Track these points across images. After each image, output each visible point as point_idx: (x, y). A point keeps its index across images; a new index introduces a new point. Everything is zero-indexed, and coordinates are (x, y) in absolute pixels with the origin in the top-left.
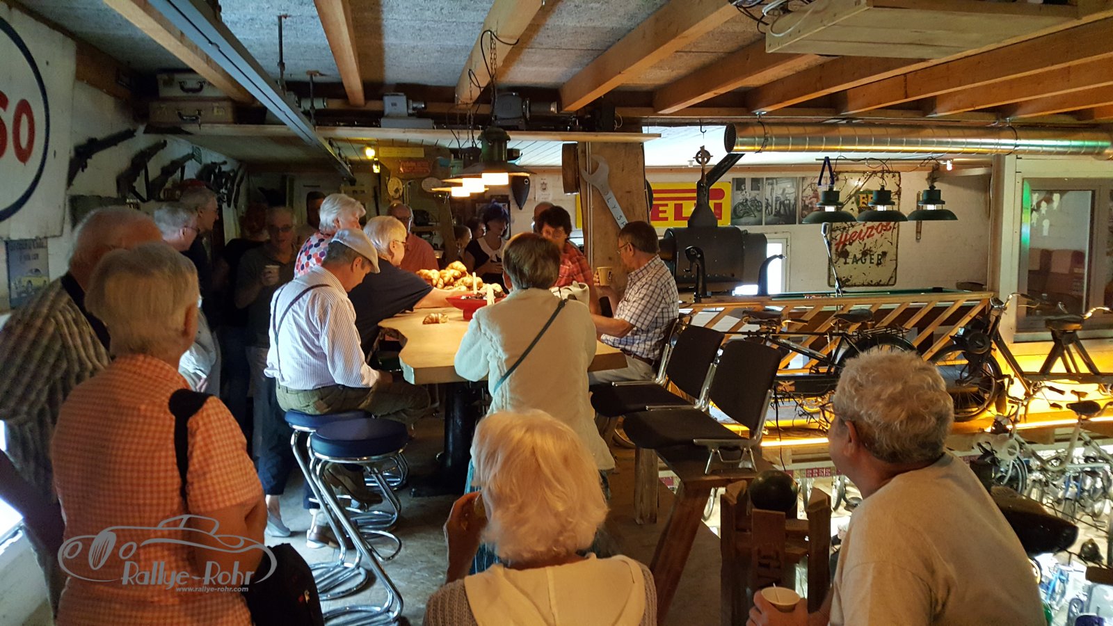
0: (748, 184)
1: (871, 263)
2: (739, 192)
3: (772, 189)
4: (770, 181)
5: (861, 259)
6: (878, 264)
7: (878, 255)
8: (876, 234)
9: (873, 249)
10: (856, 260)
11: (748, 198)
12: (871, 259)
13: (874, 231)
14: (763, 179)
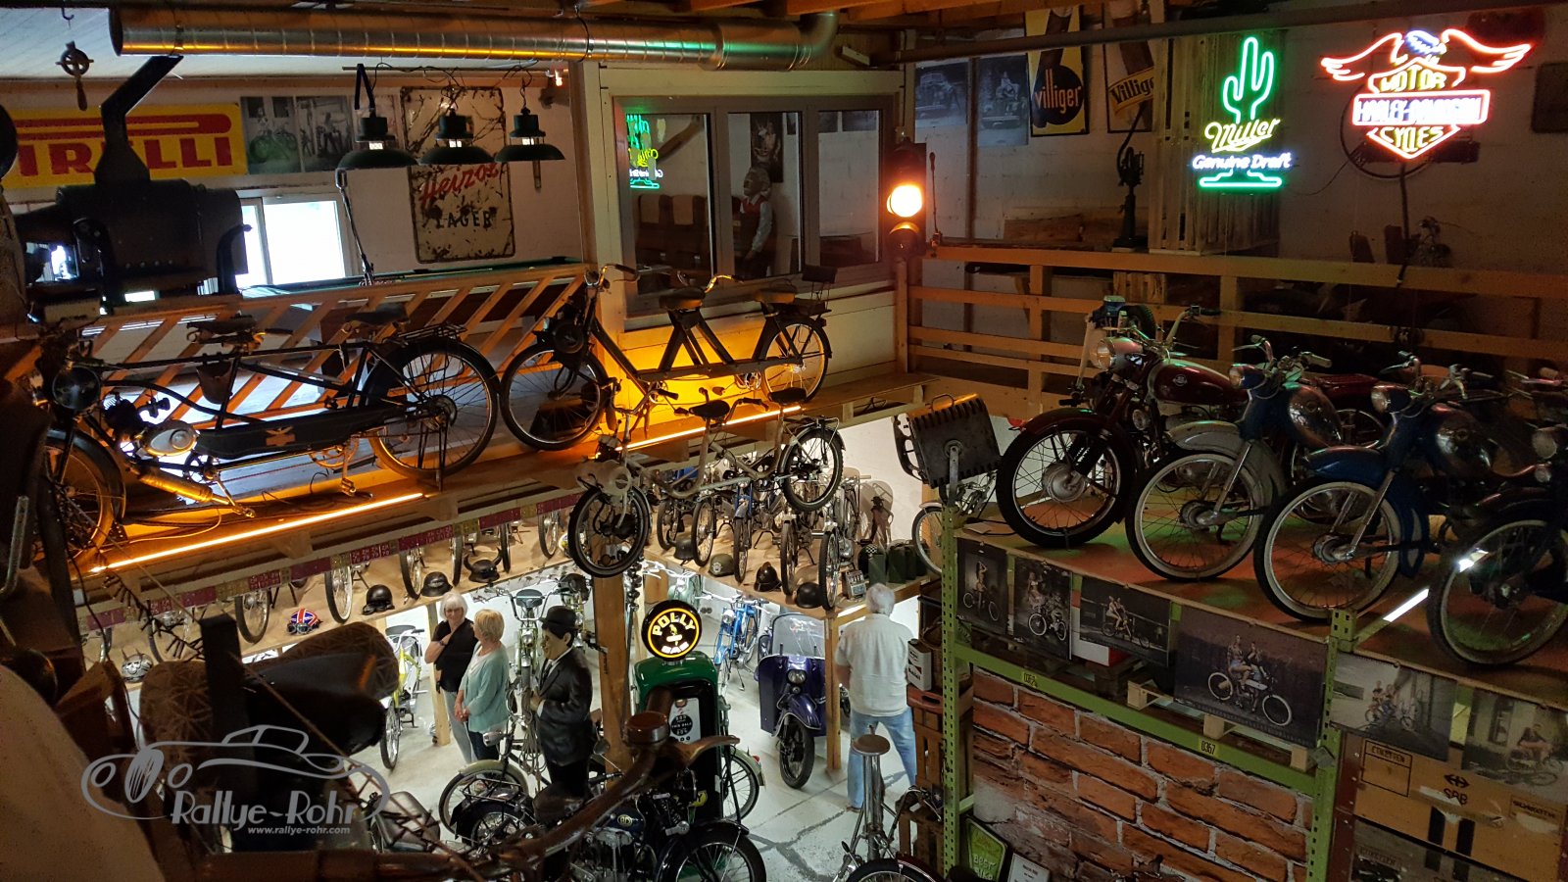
0: (269, 108)
1: (476, 225)
2: (255, 120)
3: (310, 115)
4: (304, 102)
5: (460, 219)
6: (487, 226)
7: (485, 213)
8: (477, 181)
9: (476, 204)
10: (453, 222)
11: (271, 128)
12: (475, 219)
13: (474, 178)
14: (291, 98)
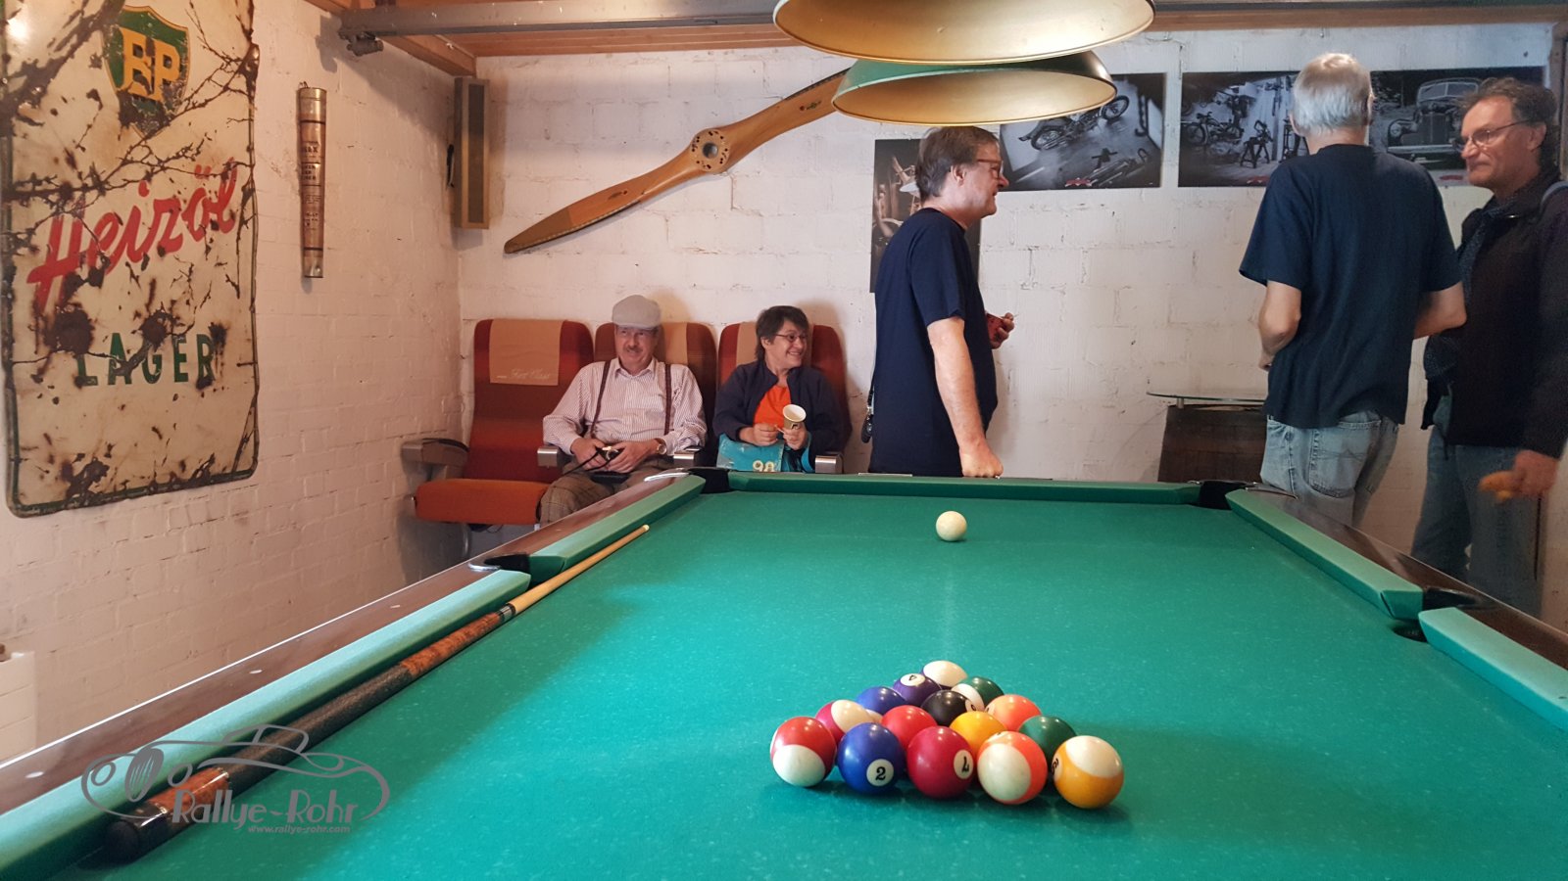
1: (180, 377)
5: (141, 356)
6: (203, 382)
7: (201, 339)
8: (188, 237)
9: (182, 310)
10: (122, 367)
12: (180, 358)
13: (181, 227)
